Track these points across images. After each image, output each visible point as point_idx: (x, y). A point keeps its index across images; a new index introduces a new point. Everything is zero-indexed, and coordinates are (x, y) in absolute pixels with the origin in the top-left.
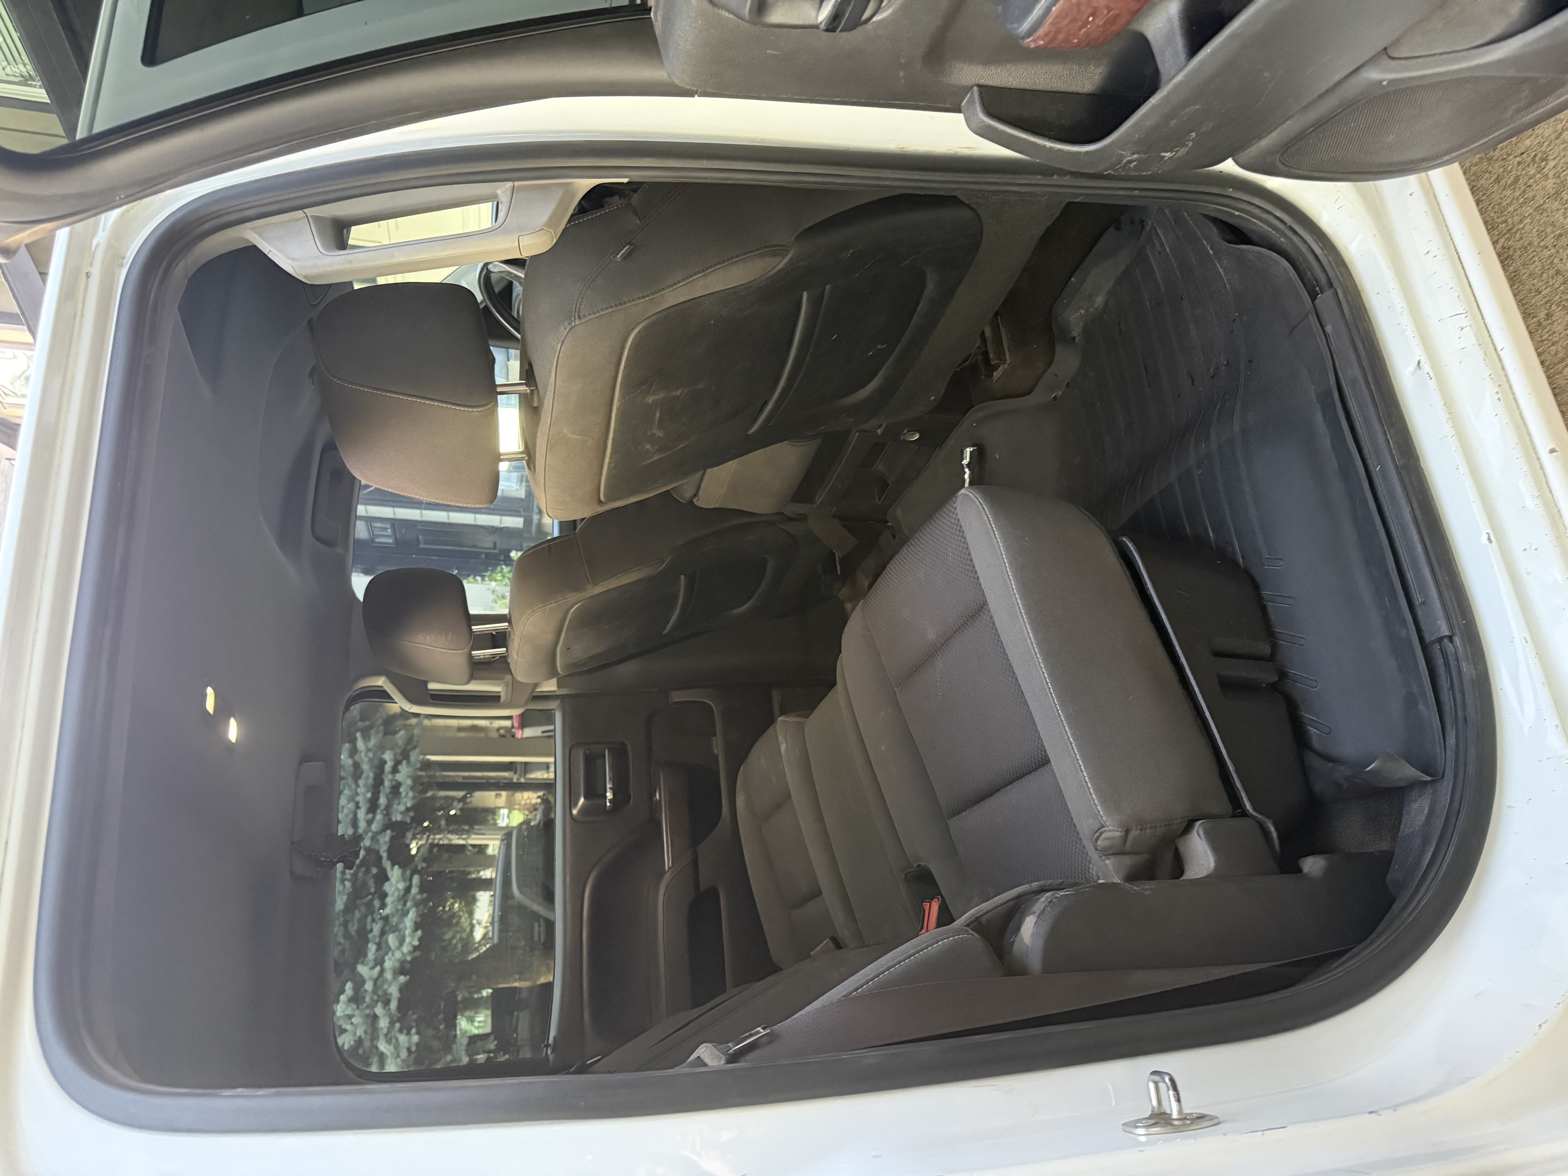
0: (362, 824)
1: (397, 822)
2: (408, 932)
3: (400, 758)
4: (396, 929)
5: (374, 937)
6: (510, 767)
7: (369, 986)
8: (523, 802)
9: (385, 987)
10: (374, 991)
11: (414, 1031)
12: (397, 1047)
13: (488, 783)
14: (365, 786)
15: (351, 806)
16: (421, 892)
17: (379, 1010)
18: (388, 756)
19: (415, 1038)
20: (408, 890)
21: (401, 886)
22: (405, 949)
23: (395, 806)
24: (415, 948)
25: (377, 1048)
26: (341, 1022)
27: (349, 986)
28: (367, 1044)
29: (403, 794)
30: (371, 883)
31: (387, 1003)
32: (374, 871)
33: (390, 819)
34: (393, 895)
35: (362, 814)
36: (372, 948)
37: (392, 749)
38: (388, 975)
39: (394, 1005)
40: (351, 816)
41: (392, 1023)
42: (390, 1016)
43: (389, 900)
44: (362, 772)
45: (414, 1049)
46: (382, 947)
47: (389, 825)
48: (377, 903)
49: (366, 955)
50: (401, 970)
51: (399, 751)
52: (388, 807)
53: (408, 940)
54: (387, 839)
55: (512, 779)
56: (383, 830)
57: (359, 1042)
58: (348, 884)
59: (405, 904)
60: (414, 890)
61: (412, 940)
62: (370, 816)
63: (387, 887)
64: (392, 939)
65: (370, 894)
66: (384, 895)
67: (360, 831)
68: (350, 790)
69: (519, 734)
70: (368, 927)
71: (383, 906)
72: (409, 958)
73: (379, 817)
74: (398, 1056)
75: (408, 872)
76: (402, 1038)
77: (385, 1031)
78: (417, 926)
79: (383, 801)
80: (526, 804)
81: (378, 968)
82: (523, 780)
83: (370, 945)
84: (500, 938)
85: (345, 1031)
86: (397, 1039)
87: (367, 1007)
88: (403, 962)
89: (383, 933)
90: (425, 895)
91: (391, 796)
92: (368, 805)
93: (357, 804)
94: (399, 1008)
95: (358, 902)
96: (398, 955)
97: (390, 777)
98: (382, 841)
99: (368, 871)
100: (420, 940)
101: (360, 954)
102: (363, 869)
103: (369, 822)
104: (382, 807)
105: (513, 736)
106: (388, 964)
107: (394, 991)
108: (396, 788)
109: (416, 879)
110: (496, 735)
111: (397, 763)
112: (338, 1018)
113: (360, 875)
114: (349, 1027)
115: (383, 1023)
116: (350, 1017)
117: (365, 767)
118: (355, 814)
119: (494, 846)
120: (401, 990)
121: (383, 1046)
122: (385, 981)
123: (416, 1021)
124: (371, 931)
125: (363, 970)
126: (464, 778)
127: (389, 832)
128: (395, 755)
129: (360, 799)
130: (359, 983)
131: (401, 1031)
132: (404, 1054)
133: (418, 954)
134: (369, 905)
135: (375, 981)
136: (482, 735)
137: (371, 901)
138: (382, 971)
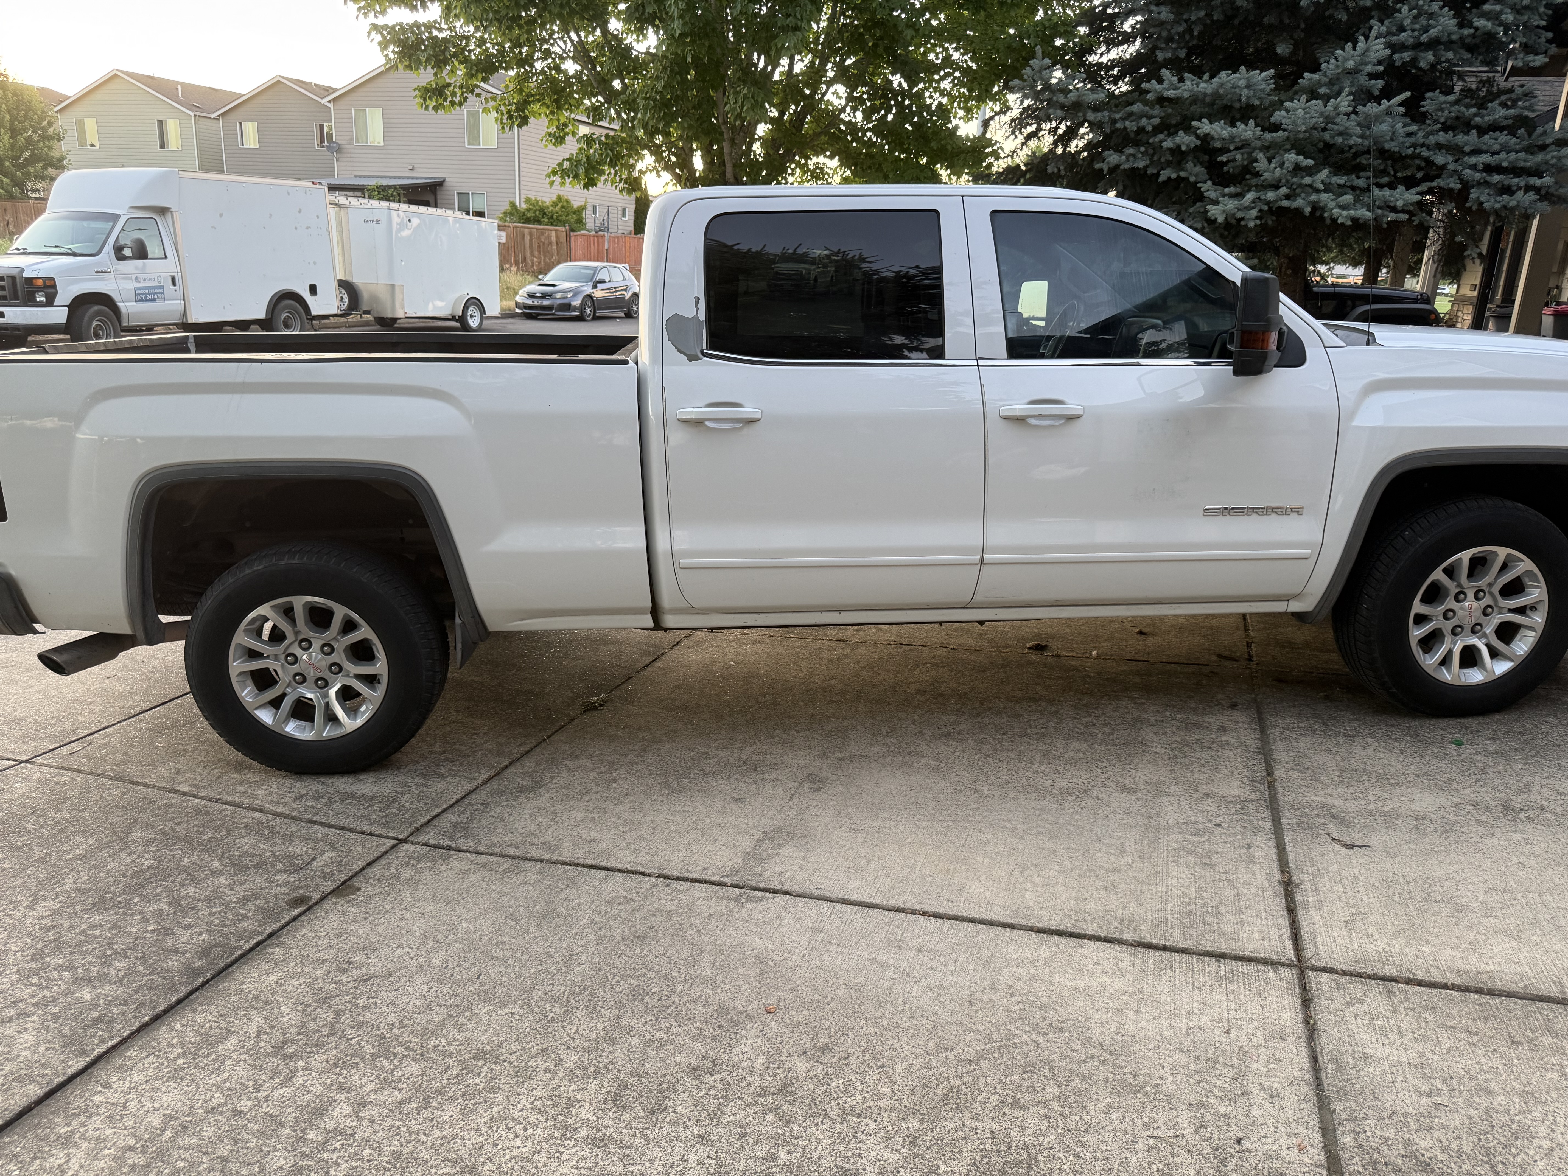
0: (1473, 160)
1: (1469, 193)
2: (1352, 212)
3: (1543, 192)
4: (1357, 200)
5: (1352, 181)
6: (1508, 299)
7: (1307, 180)
8: (1460, 314)
9: (1303, 195)
10: (1300, 186)
11: (1258, 222)
12: (1248, 208)
13: (1493, 275)
14: (1517, 159)
15: (1497, 147)
16: (1389, 223)
17: (1284, 190)
18: (1548, 180)
19: (1251, 224)
20: (1394, 209)
21: (1400, 204)
22: (1336, 211)
23: (1486, 191)
24: (1334, 220)
25: (1249, 191)
26: (1278, 159)
27: (1310, 162)
28: (1254, 181)
29: (1498, 198)
30: (1408, 173)
31: (1287, 197)
32: (1419, 175)
33: (1473, 187)
34: (1391, 196)
35: (1486, 158)
36: (1341, 180)
37: (1556, 183)
38: (1313, 197)
39: (1285, 203)
40: (1484, 148)
41: (1268, 203)
42: (1275, 201)
43: (1387, 192)
44: (1532, 154)
45: (1242, 223)
46: (1341, 190)
47: (1466, 186)
48: (1385, 180)
49: (1335, 175)
50: (1315, 207)
51: (1552, 190)
52: (1487, 184)
53: (1345, 213)
54: (1452, 185)
55: (1491, 303)
56: (1462, 181)
57: (1257, 174)
58: (1410, 151)
59: (1379, 208)
60: (1392, 216)
61: (1343, 216)
62: (1481, 167)
63: (1401, 188)
64: (1348, 198)
65: (1396, 172)
66: (1392, 186)
67: (1466, 159)
68: (1516, 144)
69: (1547, 311)
70: (1361, 174)
71: (1380, 186)
72: (1326, 215)
73: (1478, 176)
74: (1239, 210)
75: (1412, 208)
76: (1254, 213)
77: (1263, 197)
78: (1355, 220)
79: (1496, 178)
80: (1457, 317)
81: (1322, 187)
82: (1487, 314)
83: (1345, 177)
84: (1317, 293)
85: (1270, 162)
86: (1253, 208)
87: (1287, 181)
88: (1323, 209)
89: (1353, 188)
90: (1385, 226)
91: (1499, 186)
92: (1493, 164)
93: (1498, 153)
94: (1280, 208)
95: (1389, 162)
96: (1332, 204)
97: (1522, 184)
98: (1452, 180)
99: (1419, 168)
100: (1342, 224)
101: (1338, 169)
102: (1423, 164)
103: (1474, 167)
104: (1488, 178)
105: (1546, 304)
106: (1324, 197)
107: (1299, 203)
108: (1508, 190)
109: (1404, 217)
110: (1552, 284)
111: (1537, 190)
112: (1282, 156)
113: (1417, 162)
114: (1273, 165)
115: (1271, 195)
116: (1282, 165)
117: (1539, 157)
118: (1486, 152)
119: (1414, 284)
120: (1297, 209)
121: (1250, 196)
122: (1309, 194)
123: (1266, 223)
124: (1358, 177)
125: (1324, 174)
126: (1504, 251)
127: (1459, 186)
128: (1549, 187)
129: (1503, 155)
130: (1310, 171)
131: (1260, 211)
132: (1239, 215)
133: (1328, 222)
134: (1384, 172)
135: (1310, 186)
136: (1555, 270)
137: (1388, 174)
138: (1318, 191)
